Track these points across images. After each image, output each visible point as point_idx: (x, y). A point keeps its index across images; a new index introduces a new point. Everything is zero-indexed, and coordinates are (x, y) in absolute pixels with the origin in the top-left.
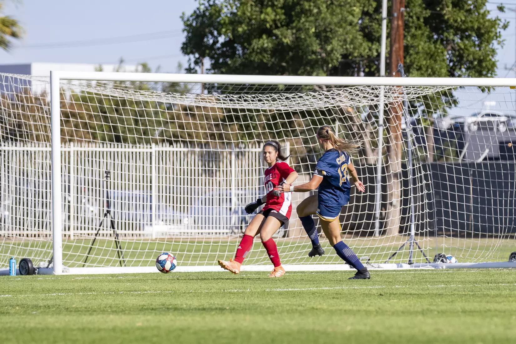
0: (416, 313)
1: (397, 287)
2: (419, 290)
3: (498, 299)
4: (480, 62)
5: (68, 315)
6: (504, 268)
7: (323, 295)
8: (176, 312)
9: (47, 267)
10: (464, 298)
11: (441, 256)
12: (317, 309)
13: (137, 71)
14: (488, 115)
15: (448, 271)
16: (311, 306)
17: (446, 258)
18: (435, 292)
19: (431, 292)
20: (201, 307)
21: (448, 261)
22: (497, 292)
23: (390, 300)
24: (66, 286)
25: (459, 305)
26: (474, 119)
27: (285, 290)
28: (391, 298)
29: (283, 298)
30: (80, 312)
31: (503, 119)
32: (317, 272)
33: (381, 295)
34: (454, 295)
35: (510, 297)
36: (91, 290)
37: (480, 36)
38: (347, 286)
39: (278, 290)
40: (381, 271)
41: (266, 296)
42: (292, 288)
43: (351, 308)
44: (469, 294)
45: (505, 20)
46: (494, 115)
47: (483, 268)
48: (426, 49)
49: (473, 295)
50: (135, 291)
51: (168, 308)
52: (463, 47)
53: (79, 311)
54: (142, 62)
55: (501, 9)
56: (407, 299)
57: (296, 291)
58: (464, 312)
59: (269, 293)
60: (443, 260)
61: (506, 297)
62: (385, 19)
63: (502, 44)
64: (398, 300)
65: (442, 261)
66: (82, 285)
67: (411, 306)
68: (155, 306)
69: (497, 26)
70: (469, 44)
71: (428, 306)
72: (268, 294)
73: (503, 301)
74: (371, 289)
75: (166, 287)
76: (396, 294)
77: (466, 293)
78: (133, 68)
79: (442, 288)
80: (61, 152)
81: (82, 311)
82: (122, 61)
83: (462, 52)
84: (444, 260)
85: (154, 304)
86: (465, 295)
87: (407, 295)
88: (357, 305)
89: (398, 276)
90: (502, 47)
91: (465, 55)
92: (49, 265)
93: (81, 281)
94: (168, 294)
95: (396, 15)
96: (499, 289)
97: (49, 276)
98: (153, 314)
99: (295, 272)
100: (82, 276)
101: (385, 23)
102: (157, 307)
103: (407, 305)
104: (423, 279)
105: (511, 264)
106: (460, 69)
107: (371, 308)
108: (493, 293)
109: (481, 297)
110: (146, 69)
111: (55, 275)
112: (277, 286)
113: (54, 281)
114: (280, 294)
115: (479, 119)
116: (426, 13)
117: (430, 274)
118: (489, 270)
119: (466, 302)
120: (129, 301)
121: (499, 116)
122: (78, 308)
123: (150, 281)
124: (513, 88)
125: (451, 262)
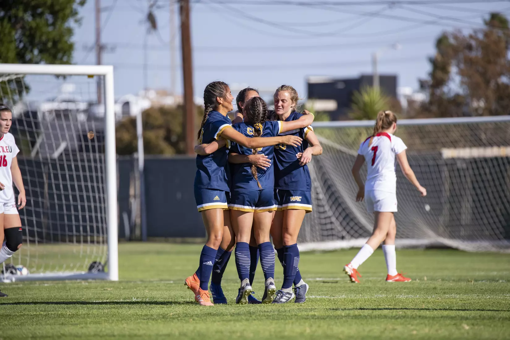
3: (73, 320)
4: (55, 43)
10: (35, 320)
11: (10, 267)
15: (17, 284)
17: (16, 269)
21: (18, 272)
25: (29, 329)
26: (50, 106)
34: (23, 315)
35: (88, 317)
37: (55, 13)
46: (71, 101)
49: (46, 315)
52: (34, 26)
60: (12, 271)
63: (79, 22)
65: (12, 273)
70: (42, 23)
73: (80, 324)
77: (38, 313)
83: (33, 31)
84: (14, 271)
86: (36, 315)
91: (37, 36)
105: (91, 275)
106: (32, 51)
109: (55, 318)
118: (65, 283)
119: (37, 324)
124: (91, 76)
125: (21, 274)
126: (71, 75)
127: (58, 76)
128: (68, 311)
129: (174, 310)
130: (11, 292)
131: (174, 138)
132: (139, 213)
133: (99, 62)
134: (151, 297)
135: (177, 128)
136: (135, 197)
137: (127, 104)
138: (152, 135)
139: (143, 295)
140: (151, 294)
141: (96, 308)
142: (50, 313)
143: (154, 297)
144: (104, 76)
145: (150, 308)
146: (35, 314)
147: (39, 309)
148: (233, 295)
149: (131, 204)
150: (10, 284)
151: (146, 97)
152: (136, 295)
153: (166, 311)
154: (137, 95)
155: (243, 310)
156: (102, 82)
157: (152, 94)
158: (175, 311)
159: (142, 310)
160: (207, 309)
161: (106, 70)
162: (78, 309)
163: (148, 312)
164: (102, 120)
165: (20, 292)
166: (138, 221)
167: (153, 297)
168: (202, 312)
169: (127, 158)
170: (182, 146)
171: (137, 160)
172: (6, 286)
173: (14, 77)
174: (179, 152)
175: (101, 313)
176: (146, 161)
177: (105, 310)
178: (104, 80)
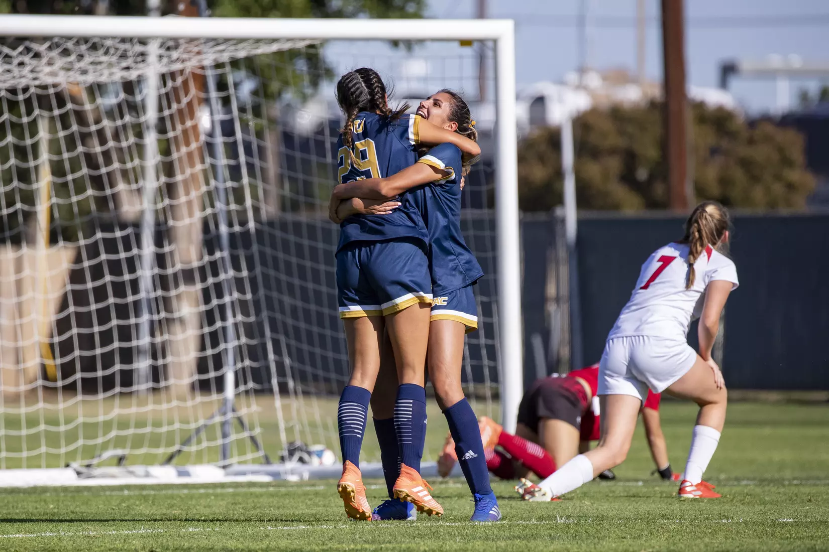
1: (191, 530)
2: (245, 537)
11: (297, 449)
15: (313, 485)
17: (310, 453)
18: (283, 543)
21: (315, 460)
60: (302, 457)
65: (301, 460)
74: (128, 536)
84: (306, 457)
89: (194, 502)
96: (436, 535)
104: (254, 508)
117: (272, 495)
124: (465, 43)
125: (321, 463)
126: (421, 41)
127: (395, 43)
128: (422, 543)
129: (647, 544)
130: (302, 502)
131: (642, 174)
132: (567, 336)
134: (598, 516)
135: (649, 151)
136: (558, 300)
137: (539, 101)
138: (593, 170)
139: (580, 511)
140: (597, 509)
141: (480, 537)
142: (383, 546)
143: (603, 515)
144: (495, 41)
145: (596, 540)
146: (353, 549)
147: (360, 538)
148: (776, 514)
149: (549, 315)
150: (300, 484)
151: (581, 87)
152: (565, 510)
153: (630, 545)
154: (561, 82)
155: (800, 546)
156: (490, 54)
157: (594, 81)
158: (650, 545)
159: (579, 543)
160: (720, 544)
161: (499, 28)
162: (442, 539)
163: (591, 548)
164: (490, 137)
165: (319, 501)
166: (565, 352)
167: (600, 516)
168: (709, 548)
169: (541, 216)
170: (659, 189)
171: (563, 221)
172: (291, 489)
173: (301, 45)
174: (652, 204)
175: (492, 548)
176: (580, 223)
177: (499, 542)
178: (495, 50)
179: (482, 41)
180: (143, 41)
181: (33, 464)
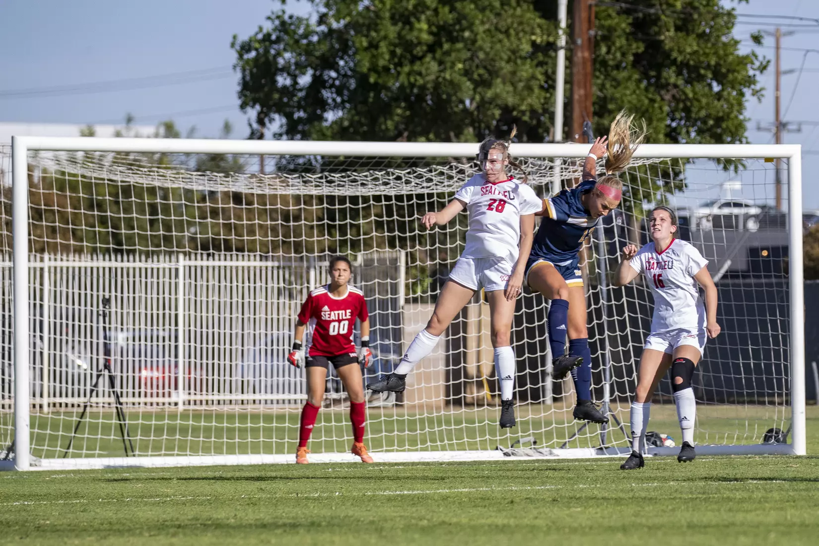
0: (611, 529)
1: (581, 486)
2: (617, 491)
3: (745, 506)
4: (718, 120)
5: (42, 537)
6: (756, 455)
7: (459, 502)
8: (218, 532)
9: (5, 459)
10: (690, 504)
11: (653, 436)
12: (450, 524)
13: (156, 136)
14: (728, 205)
15: (664, 459)
16: (440, 520)
17: (660, 439)
18: (643, 494)
19: (637, 495)
20: (258, 523)
22: (745, 495)
23: (569, 508)
24: (36, 489)
25: (684, 516)
26: (706, 211)
27: (398, 493)
28: (571, 505)
29: (394, 506)
30: (60, 533)
31: (753, 211)
32: (450, 464)
33: (554, 500)
34: (674, 499)
35: (767, 502)
36: (77, 495)
38: (499, 487)
39: (387, 493)
40: (555, 461)
41: (366, 503)
42: (409, 490)
43: (506, 521)
44: (700, 498)
45: (764, 57)
46: (737, 205)
47: (722, 454)
48: (635, 102)
49: (705, 499)
50: (151, 497)
51: (205, 525)
52: (691, 95)
53: (58, 531)
54: (166, 119)
55: (757, 39)
56: (598, 506)
57: (415, 495)
58: (691, 526)
59: (372, 499)
60: (656, 442)
61: (760, 502)
62: (562, 48)
63: (759, 94)
64: (583, 508)
66: (63, 487)
67: (603, 518)
68: (184, 521)
69: (749, 66)
70: (702, 92)
71: (633, 518)
72: (369, 501)
73: (756, 509)
74: (538, 490)
75: (202, 489)
76: (579, 498)
77: (694, 496)
78: (151, 130)
79: (655, 489)
80: (29, 268)
81: (63, 531)
82: (129, 120)
83: (689, 104)
84: (658, 442)
85: (183, 517)
86: (692, 499)
87: (598, 499)
88: (515, 517)
90: (759, 100)
91: (694, 110)
92: (7, 455)
93: (61, 481)
94: (204, 501)
95: (579, 42)
96: (747, 489)
97: (8, 473)
98: (181, 536)
99: (413, 464)
100: (62, 472)
101: (561, 54)
102: (186, 522)
103: (599, 515)
105: (767, 448)
106: (688, 132)
107: (539, 522)
108: (738, 495)
109: (718, 502)
110: (170, 131)
111: (17, 472)
112: (385, 486)
113: (16, 481)
114: (389, 499)
115: (716, 211)
116: (638, 48)
118: (731, 458)
119: (694, 510)
120: (140, 514)
121: (747, 206)
122: (56, 525)
123: (175, 481)
124: (768, 160)
127: (718, 160)
133: (778, 141)
144: (788, 159)
150: (652, 459)
161: (791, 150)
173: (658, 162)
178: (788, 164)
179: (779, 159)
180: (551, 159)
181: (473, 447)
